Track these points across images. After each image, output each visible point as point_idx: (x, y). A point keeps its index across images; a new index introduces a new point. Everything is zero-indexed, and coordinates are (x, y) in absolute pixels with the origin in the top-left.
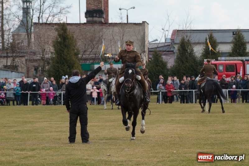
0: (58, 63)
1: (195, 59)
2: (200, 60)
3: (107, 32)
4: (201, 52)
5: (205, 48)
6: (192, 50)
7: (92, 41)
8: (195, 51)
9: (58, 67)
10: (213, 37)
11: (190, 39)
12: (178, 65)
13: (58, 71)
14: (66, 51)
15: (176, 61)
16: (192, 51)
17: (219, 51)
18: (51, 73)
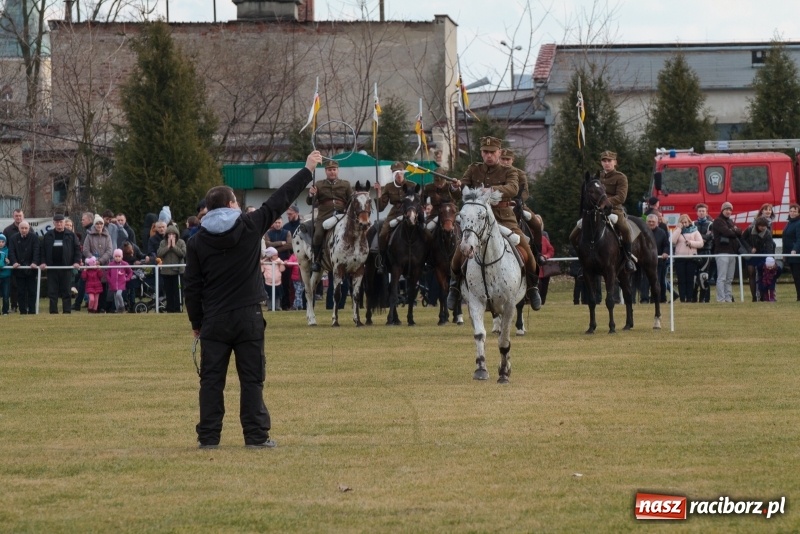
0: (140, 162)
1: (623, 148)
2: (639, 152)
3: (311, 53)
4: (645, 121)
5: (656, 108)
6: (613, 116)
7: (258, 85)
8: (620, 121)
9: (139, 176)
10: (687, 70)
11: (604, 78)
12: (563, 169)
13: (141, 191)
14: (167, 119)
15: (557, 155)
16: (611, 118)
17: (706, 120)
18: (118, 199)
